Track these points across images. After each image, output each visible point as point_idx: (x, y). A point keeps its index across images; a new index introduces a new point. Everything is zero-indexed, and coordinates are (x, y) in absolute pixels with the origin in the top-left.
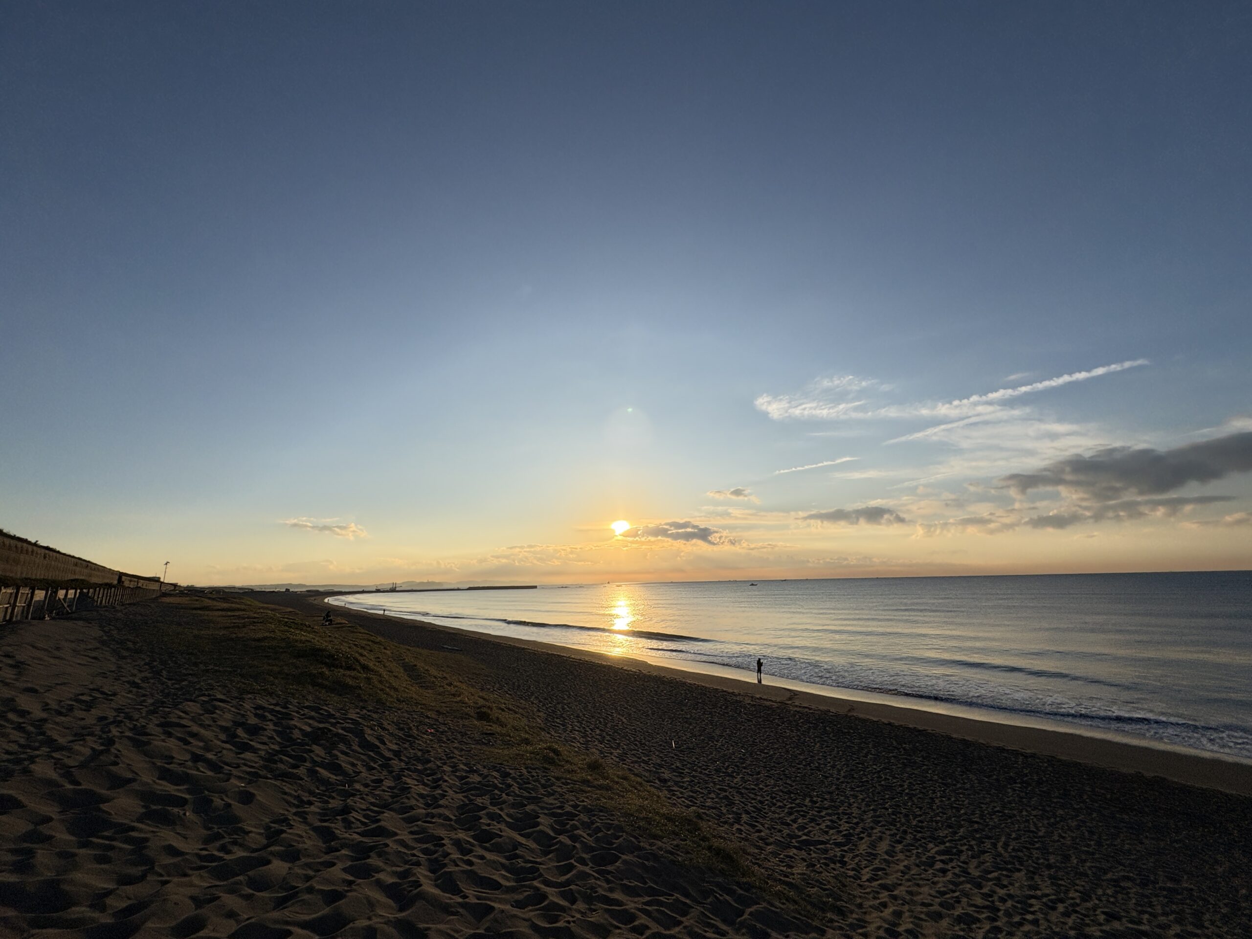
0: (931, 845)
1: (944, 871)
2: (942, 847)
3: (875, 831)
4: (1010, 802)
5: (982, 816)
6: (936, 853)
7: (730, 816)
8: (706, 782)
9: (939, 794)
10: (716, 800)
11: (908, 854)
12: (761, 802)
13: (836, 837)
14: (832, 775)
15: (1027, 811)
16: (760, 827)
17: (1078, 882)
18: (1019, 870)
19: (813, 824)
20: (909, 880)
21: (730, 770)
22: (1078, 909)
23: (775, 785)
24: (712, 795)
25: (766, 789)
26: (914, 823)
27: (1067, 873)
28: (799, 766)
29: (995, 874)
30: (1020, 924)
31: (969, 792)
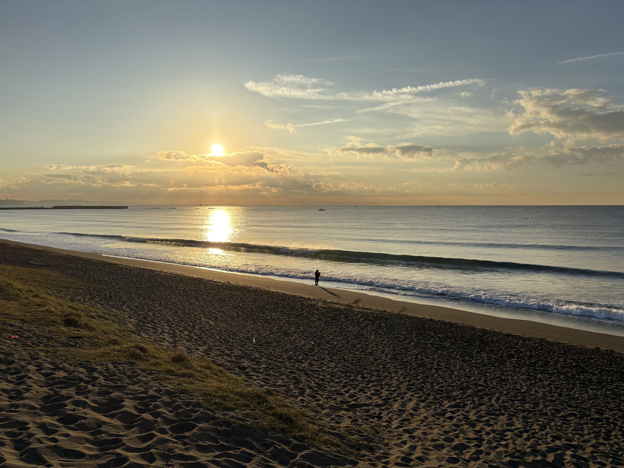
0: (446, 402)
1: (451, 418)
2: (453, 403)
3: (407, 395)
4: (507, 371)
5: (485, 381)
6: (448, 407)
7: (296, 391)
8: (280, 367)
9: (458, 368)
10: (286, 380)
11: (428, 409)
12: (323, 380)
13: (377, 401)
14: (380, 358)
15: (517, 376)
16: (319, 397)
17: (540, 419)
18: (503, 415)
19: (361, 393)
20: (425, 426)
21: (300, 357)
22: (536, 435)
23: (335, 367)
24: (283, 377)
25: (327, 370)
26: (437, 388)
27: (535, 414)
28: (356, 352)
29: (487, 418)
30: (496, 447)
31: (480, 365)
